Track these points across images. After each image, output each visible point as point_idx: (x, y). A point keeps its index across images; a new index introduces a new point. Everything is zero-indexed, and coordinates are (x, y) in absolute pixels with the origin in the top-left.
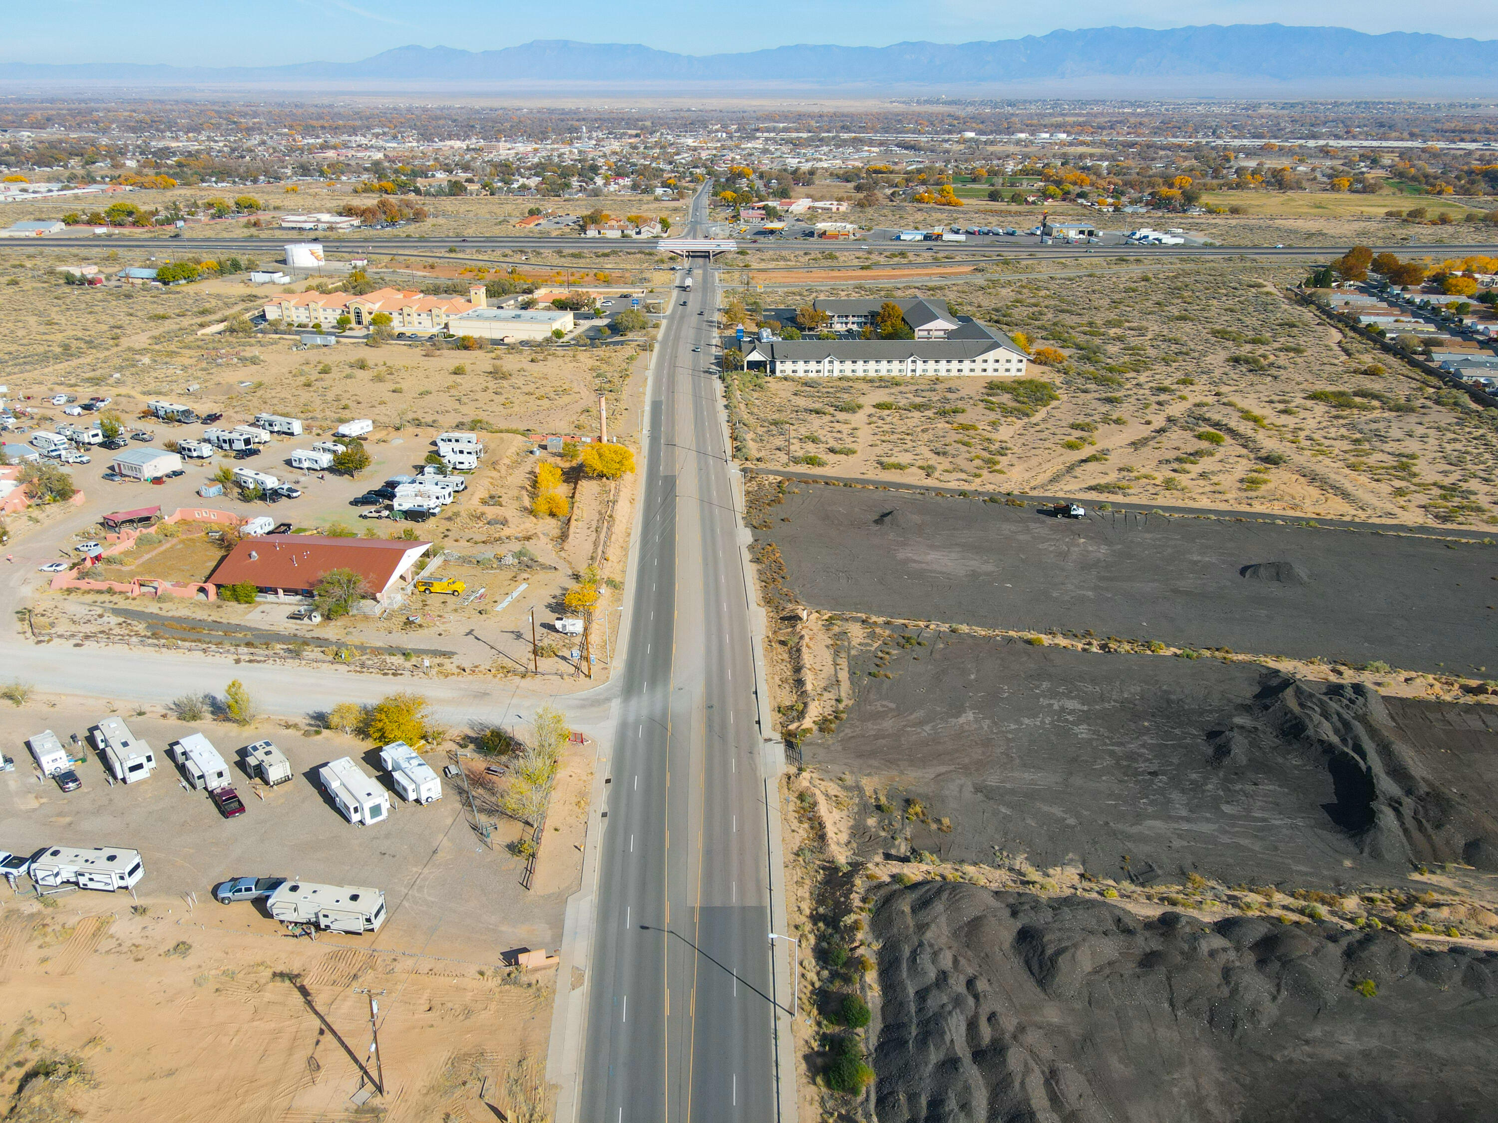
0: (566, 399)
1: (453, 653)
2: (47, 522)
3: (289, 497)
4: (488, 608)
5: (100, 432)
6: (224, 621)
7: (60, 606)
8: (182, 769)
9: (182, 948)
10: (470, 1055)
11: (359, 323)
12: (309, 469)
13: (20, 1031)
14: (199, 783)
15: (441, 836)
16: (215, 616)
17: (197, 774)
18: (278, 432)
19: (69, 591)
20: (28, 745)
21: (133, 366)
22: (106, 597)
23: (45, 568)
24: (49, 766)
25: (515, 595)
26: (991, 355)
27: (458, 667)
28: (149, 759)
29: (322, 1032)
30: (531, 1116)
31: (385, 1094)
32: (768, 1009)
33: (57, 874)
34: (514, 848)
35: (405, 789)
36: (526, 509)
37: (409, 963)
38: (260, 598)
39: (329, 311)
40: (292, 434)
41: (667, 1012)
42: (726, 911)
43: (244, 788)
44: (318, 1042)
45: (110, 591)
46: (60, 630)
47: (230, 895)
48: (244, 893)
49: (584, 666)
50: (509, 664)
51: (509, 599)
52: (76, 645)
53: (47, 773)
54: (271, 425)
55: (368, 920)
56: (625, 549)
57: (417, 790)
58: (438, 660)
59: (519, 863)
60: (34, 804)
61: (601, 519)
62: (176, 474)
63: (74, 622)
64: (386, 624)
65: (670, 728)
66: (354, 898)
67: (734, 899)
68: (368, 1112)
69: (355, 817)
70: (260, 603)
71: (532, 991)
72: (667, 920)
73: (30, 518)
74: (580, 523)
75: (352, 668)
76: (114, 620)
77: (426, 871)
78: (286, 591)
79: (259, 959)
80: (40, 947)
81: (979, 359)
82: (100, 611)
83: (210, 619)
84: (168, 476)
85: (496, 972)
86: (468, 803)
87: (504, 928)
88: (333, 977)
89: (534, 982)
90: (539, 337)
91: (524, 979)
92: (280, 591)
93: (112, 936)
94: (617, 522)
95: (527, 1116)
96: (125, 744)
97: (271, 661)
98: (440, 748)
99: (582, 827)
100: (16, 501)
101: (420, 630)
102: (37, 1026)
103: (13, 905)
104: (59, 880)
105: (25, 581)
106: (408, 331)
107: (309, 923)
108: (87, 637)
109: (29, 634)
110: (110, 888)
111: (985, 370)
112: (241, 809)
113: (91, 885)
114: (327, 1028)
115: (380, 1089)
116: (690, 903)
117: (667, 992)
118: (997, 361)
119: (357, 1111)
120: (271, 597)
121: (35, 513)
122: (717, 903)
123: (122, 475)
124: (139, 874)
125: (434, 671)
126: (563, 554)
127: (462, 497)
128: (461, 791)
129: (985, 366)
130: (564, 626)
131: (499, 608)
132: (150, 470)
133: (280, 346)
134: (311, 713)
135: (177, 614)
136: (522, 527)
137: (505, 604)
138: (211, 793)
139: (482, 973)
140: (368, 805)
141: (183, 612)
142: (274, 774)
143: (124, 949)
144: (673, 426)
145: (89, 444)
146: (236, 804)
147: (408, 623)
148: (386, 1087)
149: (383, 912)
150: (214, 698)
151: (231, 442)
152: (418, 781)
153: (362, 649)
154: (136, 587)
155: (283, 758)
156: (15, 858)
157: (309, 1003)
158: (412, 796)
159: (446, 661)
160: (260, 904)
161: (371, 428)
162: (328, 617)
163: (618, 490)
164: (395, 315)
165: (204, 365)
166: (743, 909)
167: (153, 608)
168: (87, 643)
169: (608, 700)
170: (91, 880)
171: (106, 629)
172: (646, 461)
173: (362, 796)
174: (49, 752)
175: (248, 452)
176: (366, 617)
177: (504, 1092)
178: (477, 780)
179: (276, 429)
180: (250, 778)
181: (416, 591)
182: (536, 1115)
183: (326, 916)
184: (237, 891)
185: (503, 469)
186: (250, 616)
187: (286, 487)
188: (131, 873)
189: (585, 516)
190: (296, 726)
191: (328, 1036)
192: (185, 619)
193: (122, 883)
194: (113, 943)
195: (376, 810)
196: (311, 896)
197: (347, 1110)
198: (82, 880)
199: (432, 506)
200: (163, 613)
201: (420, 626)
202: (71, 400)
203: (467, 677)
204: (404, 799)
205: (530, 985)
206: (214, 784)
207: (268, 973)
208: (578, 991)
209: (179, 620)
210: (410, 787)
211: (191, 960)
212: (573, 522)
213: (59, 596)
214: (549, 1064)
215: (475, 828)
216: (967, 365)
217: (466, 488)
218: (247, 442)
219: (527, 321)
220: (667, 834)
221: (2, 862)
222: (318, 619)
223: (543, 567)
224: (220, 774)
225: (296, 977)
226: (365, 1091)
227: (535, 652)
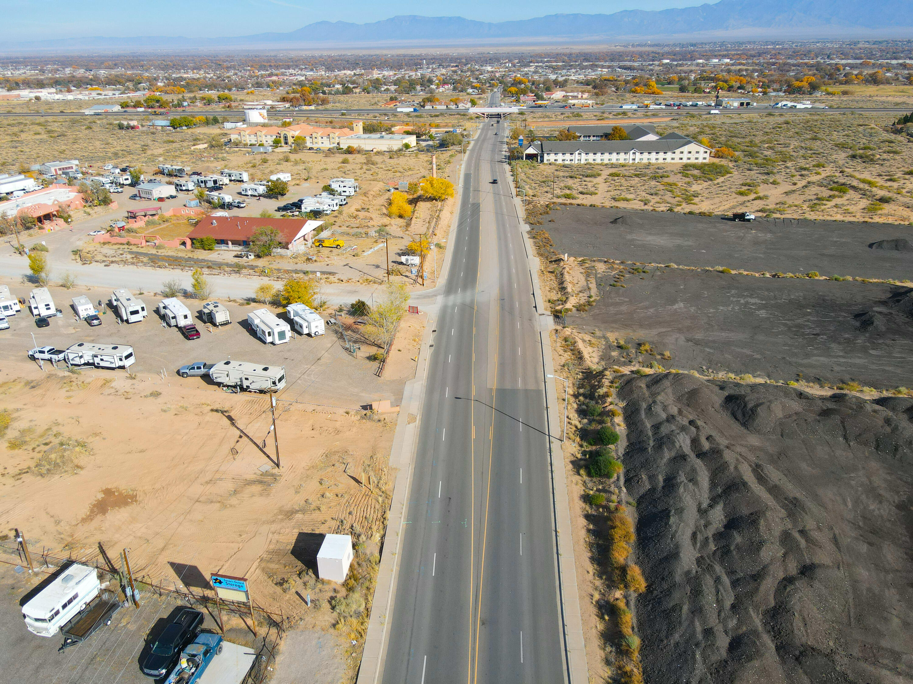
0: (410, 173)
1: (336, 273)
2: (95, 216)
3: (238, 207)
4: (359, 253)
5: (129, 177)
6: (195, 257)
7: (98, 250)
8: (163, 317)
9: (156, 394)
10: (338, 452)
11: (286, 143)
12: (251, 195)
13: (49, 429)
14: (173, 322)
15: (323, 352)
16: (190, 255)
17: (171, 315)
18: (234, 180)
19: (104, 244)
20: (73, 307)
21: (153, 161)
22: (126, 246)
23: (91, 233)
24: (83, 314)
25: (376, 249)
26: (686, 149)
27: (339, 279)
28: (143, 309)
29: (241, 437)
30: (378, 482)
31: (281, 468)
32: (545, 439)
33: (81, 357)
34: (372, 358)
35: (301, 327)
36: (384, 214)
37: (300, 406)
38: (217, 247)
39: (269, 137)
40: (242, 181)
41: (473, 436)
42: (514, 391)
43: (200, 326)
44: (238, 441)
45: (128, 244)
46: (97, 258)
47: (187, 371)
48: (196, 370)
49: (420, 280)
50: (371, 278)
51: (372, 250)
52: (105, 266)
53: (82, 317)
54: (230, 176)
55: (274, 383)
56: (447, 233)
57: (308, 327)
58: (326, 276)
59: (375, 365)
60: (74, 331)
61: (432, 217)
62: (173, 197)
63: (106, 257)
64: (294, 260)
65: (475, 308)
66: (266, 369)
67: (520, 385)
68: (269, 476)
69: (269, 339)
70: (217, 250)
71: (380, 423)
72: (473, 393)
73: (85, 212)
74: (418, 220)
75: (272, 278)
76: (129, 256)
77: (313, 367)
78: (234, 243)
79: (203, 402)
80: (67, 391)
81: (678, 151)
82: (122, 252)
83: (187, 257)
84: (168, 198)
85: (357, 412)
86: (341, 337)
87: (363, 394)
88: (250, 411)
89: (382, 419)
90: (395, 148)
91: (376, 417)
92: (230, 243)
93: (112, 387)
94: (442, 220)
95: (376, 482)
96: (129, 300)
97: (222, 275)
98: (325, 312)
99: (417, 351)
100: (77, 202)
101: (315, 263)
102: (60, 426)
103: (53, 372)
104: (83, 361)
105: (79, 239)
106: (315, 146)
107: (235, 387)
108: (112, 262)
109: (79, 260)
110: (113, 366)
111: (681, 159)
112: (198, 334)
113: (102, 364)
114: (243, 434)
115: (278, 465)
116: (489, 386)
117: (473, 428)
118: (690, 152)
119: (261, 475)
120: (223, 247)
121: (88, 210)
122: (508, 386)
123: (140, 197)
124: (132, 360)
125: (322, 281)
126: (407, 232)
127: (345, 208)
128: (336, 332)
129: (681, 156)
130: (407, 260)
131: (365, 254)
132: (156, 194)
133: (239, 153)
134: (245, 297)
135: (167, 254)
136: (382, 221)
137: (370, 252)
138: (180, 329)
139: (347, 413)
140: (277, 330)
141: (170, 253)
142: (220, 318)
143: (119, 393)
144: (478, 183)
145: (123, 184)
146: (195, 332)
147: (308, 259)
148: (281, 464)
149: (284, 381)
150: (185, 290)
151: (205, 182)
152: (309, 321)
153: (279, 270)
154: (144, 241)
155: (224, 309)
156: (57, 351)
157: (233, 424)
158: (306, 331)
159: (331, 277)
160: (207, 378)
161: (290, 179)
162: (258, 256)
163: (442, 206)
164: (308, 138)
165: (194, 160)
166: (526, 391)
167: (154, 251)
168: (112, 265)
169: (436, 296)
170: (102, 360)
171: (124, 259)
172: (461, 197)
173: (273, 325)
174: (83, 304)
175: (217, 187)
176: (282, 256)
177: (360, 469)
178: (348, 328)
179: (233, 178)
180: (205, 323)
181: (313, 246)
182: (382, 482)
183: (247, 379)
184: (191, 369)
185: (371, 197)
186: (211, 256)
187: (237, 201)
188: (127, 357)
189: (421, 216)
190: (234, 301)
191: (245, 438)
192: (172, 257)
193: (121, 364)
194: (112, 391)
195: (282, 335)
196: (238, 367)
197: (255, 474)
198: (97, 360)
199: (325, 209)
200: (159, 254)
201: (316, 261)
202: (116, 167)
203: (343, 284)
204: (300, 334)
205: (379, 421)
206: (182, 323)
207: (210, 408)
208: (412, 425)
209: (168, 256)
210: (305, 324)
211: (160, 400)
212: (414, 219)
213: (98, 245)
214: (391, 458)
215: (346, 349)
216: (669, 155)
217: (347, 203)
218: (215, 182)
219: (388, 139)
220: (474, 355)
221: (48, 352)
222: (252, 257)
223: (395, 237)
224: (186, 317)
225: (226, 412)
226: (268, 466)
227: (388, 273)
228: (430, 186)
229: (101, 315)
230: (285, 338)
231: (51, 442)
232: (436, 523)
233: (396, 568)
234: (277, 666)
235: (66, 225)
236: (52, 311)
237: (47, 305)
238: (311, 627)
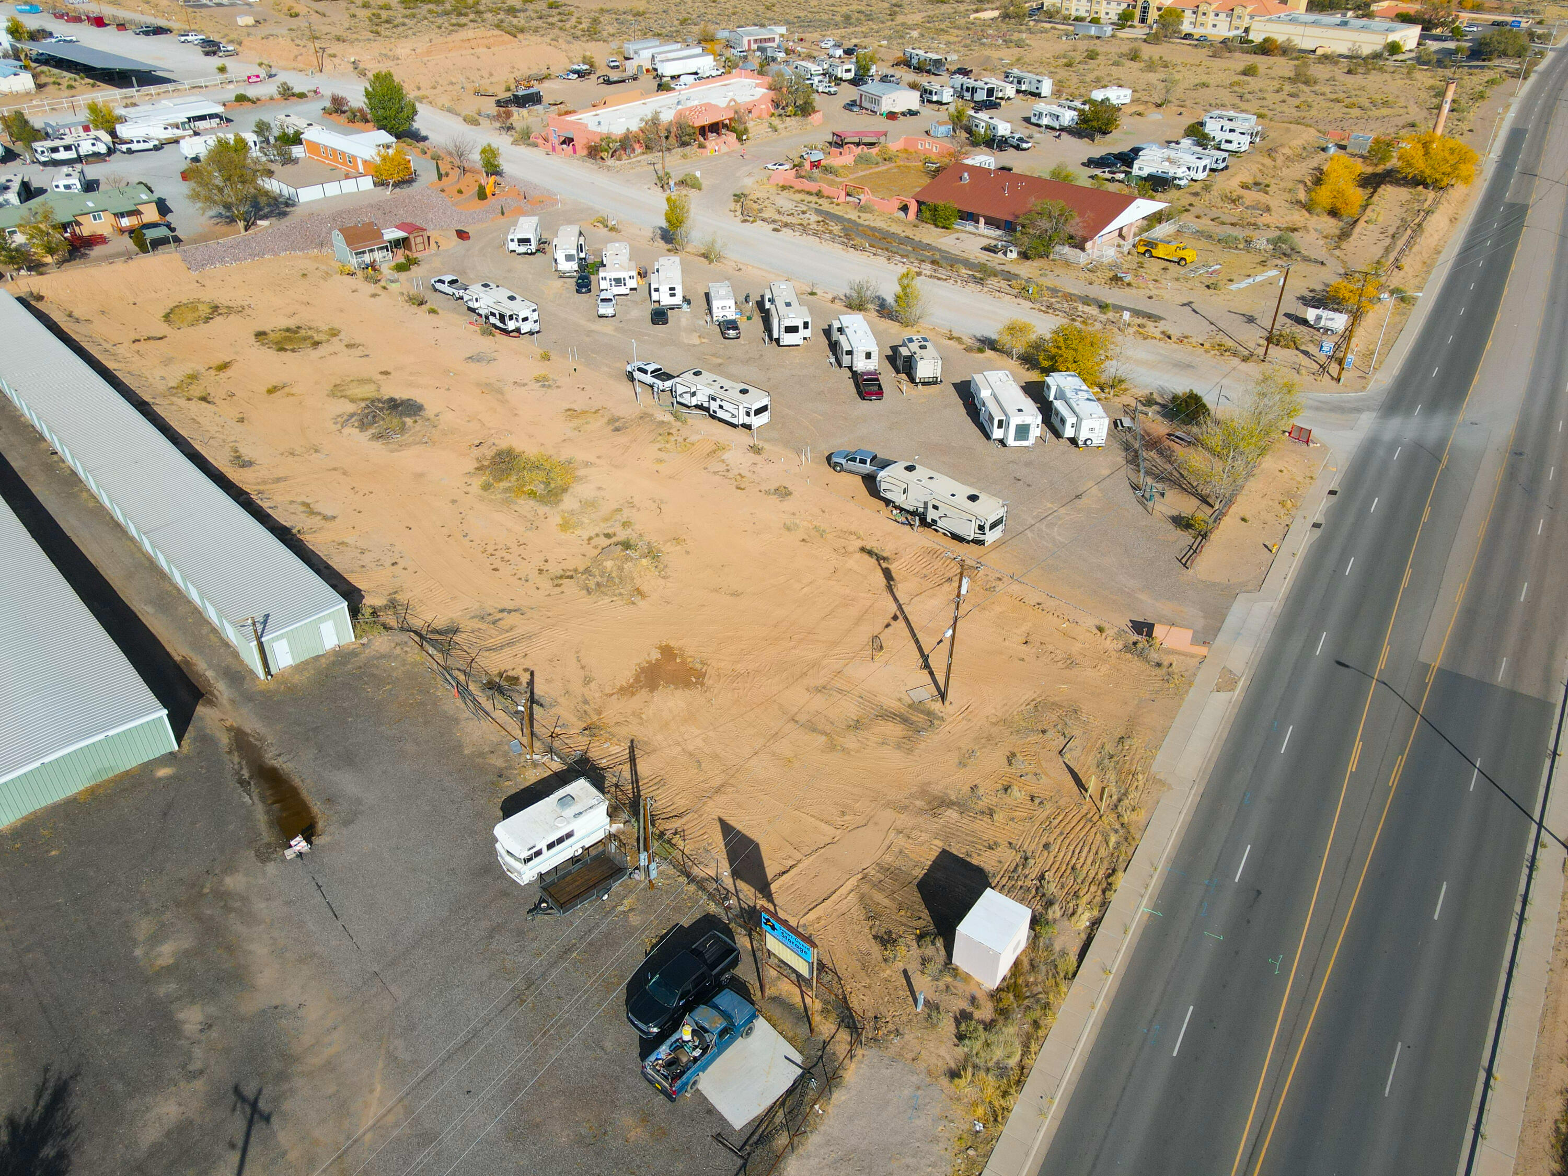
0: (1385, 111)
1: (1161, 318)
2: (784, 133)
3: (1017, 148)
4: (1221, 284)
5: (853, 67)
6: (917, 239)
7: (772, 198)
8: (834, 347)
9: (783, 493)
10: (1060, 707)
11: (1143, 21)
12: (1047, 127)
13: (619, 510)
14: (846, 360)
15: (1091, 484)
16: (909, 233)
17: (846, 347)
18: (1024, 92)
19: (784, 188)
20: (707, 295)
21: (901, 37)
22: (814, 199)
23: (770, 166)
24: (718, 314)
25: (1258, 279)
27: (1163, 333)
28: (806, 325)
29: (895, 618)
30: (1120, 800)
31: (947, 703)
32: (1527, 830)
33: (694, 394)
34: (1182, 522)
35: (1063, 421)
36: (1299, 202)
37: (1016, 588)
38: (959, 225)
39: (1114, 4)
40: (1037, 95)
41: (1352, 766)
42: (1482, 688)
43: (888, 378)
44: (888, 626)
45: (819, 194)
46: (765, 215)
47: (843, 461)
48: (857, 464)
49: (1334, 368)
50: (1230, 343)
51: (1250, 280)
52: (775, 230)
53: (715, 319)
54: (1019, 82)
55: (981, 528)
56: (1428, 266)
57: (1077, 426)
58: (1140, 321)
59: (1185, 538)
60: (696, 341)
61: (1404, 224)
62: (912, 113)
63: (779, 213)
64: (1089, 275)
65: (1445, 459)
66: (973, 498)
67: (1501, 676)
68: (922, 712)
69: (997, 433)
70: (957, 231)
71: (1158, 671)
72: (1382, 663)
73: (771, 125)
74: (1371, 226)
75: (1037, 306)
76: (814, 218)
77: (1062, 511)
78: (990, 222)
79: (853, 528)
80: (660, 450)
82: (805, 208)
83: (903, 235)
84: (903, 114)
85: (1120, 634)
86: (1134, 459)
87: (1142, 596)
88: (924, 571)
89: (1166, 663)
90: (1366, 51)
91: (1154, 656)
92: (982, 220)
93: (723, 461)
94: (1426, 234)
95: (1115, 798)
96: (788, 304)
97: (952, 281)
98: (1117, 399)
99: (1281, 529)
100: (763, 107)
101: (1127, 289)
102: (634, 511)
103: (650, 411)
104: (694, 401)
105: (750, 174)
106: (1197, 32)
107: (914, 513)
108: (786, 225)
109: (739, 213)
110: (735, 421)
112: (879, 393)
113: (720, 414)
114: (900, 614)
115: (943, 696)
116: (1423, 658)
117: (1358, 747)
119: (910, 706)
120: (969, 227)
121: (776, 121)
122: (1470, 670)
123: (861, 107)
124: (764, 418)
125: (1131, 330)
126: (1337, 252)
127: (1219, 177)
128: (1127, 447)
130: (1319, 318)
131: (1233, 287)
132: (887, 105)
133: (1050, 35)
134: (978, 335)
135: (872, 224)
136: (1288, 218)
137: (1243, 285)
138: (855, 374)
139: (1101, 630)
140: (1015, 421)
141: (880, 224)
142: (924, 370)
143: (730, 475)
144: (1539, 155)
145: (841, 79)
146: (876, 388)
147: (1116, 279)
148: (950, 696)
149: (1000, 528)
150: (884, 300)
151: (973, 90)
152: (1081, 415)
153: (1054, 291)
154: (843, 193)
155: (936, 355)
156: (664, 374)
157: (890, 588)
158: (1069, 432)
159: (1150, 325)
160: (870, 481)
161: (1127, 101)
162: (1024, 256)
163: (1436, 202)
164: (1188, 13)
165: (968, 42)
166: (1513, 696)
167: (853, 215)
168: (784, 230)
169: (1359, 410)
170: (721, 407)
171: (805, 223)
172: (1485, 185)
173: (1011, 409)
174: (721, 299)
175: (991, 103)
176: (1067, 264)
177: (1092, 759)
178: (1152, 443)
179: (1024, 88)
180: (898, 372)
181: (1134, 251)
182: (1126, 802)
183: (935, 507)
184: (850, 460)
185: (1280, 160)
186: (943, 240)
187: (1017, 136)
188: (758, 412)
189: (1380, 219)
190: (959, 339)
191: (901, 623)
192: (880, 230)
193: (747, 420)
194: (722, 467)
195: (1022, 431)
196: (925, 482)
197: (900, 700)
198: (714, 406)
199: (1179, 175)
200: (860, 221)
201: (1129, 285)
202: (837, 46)
203: (1171, 345)
204: (1058, 435)
205: (1159, 665)
206: (861, 365)
207: (860, 543)
208: (1224, 696)
209: (874, 229)
210: (1070, 420)
211: (788, 505)
212: (1361, 224)
213: (773, 190)
214: (1160, 756)
215: (1135, 487)
217: (1226, 168)
218: (990, 92)
219: (1355, 29)
220: (1408, 572)
221: (652, 372)
222: (1013, 255)
223: (1306, 259)
224: (868, 356)
225: (884, 559)
226: (926, 693)
227: (1269, 340)
228: (1421, 152)
229: (743, 324)
230: (1026, 438)
231: (615, 535)
232: (1214, 936)
233: (1101, 1004)
234: (830, 1109)
235: (737, 146)
236: (677, 300)
237: (672, 289)
238: (910, 1056)
